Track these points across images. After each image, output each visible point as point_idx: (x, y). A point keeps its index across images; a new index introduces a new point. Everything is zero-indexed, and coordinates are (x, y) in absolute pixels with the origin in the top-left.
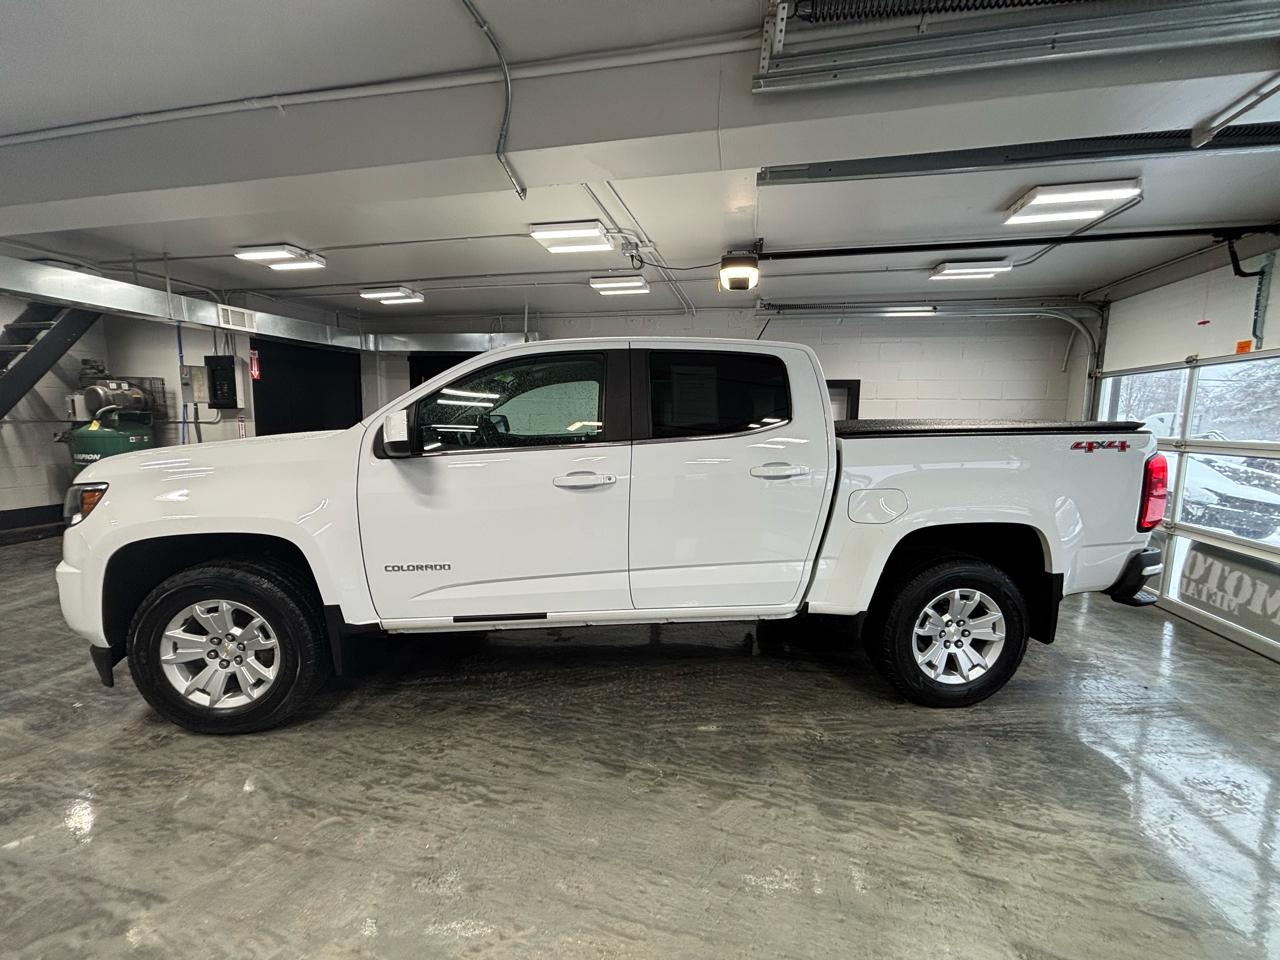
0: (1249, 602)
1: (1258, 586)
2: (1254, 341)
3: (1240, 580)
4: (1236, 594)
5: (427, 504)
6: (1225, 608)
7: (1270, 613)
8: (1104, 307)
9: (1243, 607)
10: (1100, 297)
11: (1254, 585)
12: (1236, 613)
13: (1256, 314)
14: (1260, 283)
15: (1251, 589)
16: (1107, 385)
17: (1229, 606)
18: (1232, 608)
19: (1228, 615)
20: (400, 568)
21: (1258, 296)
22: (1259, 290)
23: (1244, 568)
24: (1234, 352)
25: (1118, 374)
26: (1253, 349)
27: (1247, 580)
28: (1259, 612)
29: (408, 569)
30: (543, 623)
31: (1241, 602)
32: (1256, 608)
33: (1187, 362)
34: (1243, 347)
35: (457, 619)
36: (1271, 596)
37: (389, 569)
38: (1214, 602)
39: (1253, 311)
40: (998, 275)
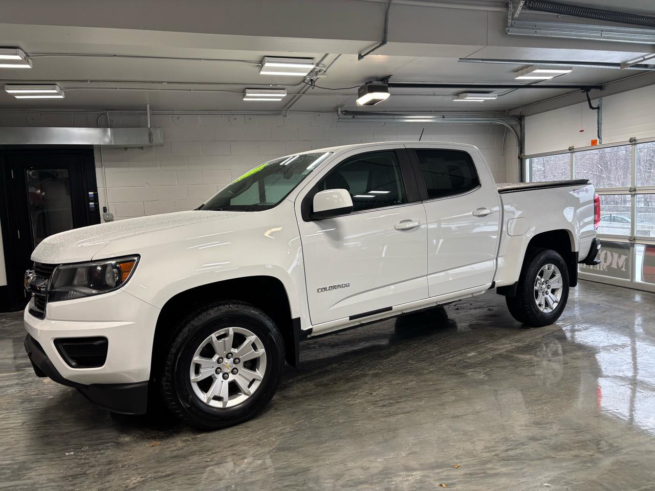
0: (611, 264)
1: (614, 255)
2: (598, 140)
3: (606, 254)
4: (605, 262)
5: (338, 247)
6: (602, 269)
7: (620, 266)
8: (521, 118)
9: (609, 267)
10: (517, 113)
11: (612, 255)
12: (606, 270)
13: (598, 127)
14: (598, 113)
15: (611, 257)
16: (527, 161)
17: (603, 268)
18: (604, 268)
19: (603, 272)
20: (325, 289)
21: (598, 118)
22: (598, 116)
23: (607, 249)
24: (590, 145)
25: (531, 157)
26: (598, 144)
27: (609, 253)
28: (616, 268)
29: (329, 289)
30: (390, 313)
31: (608, 265)
32: (614, 266)
33: (569, 150)
34: (594, 143)
35: (351, 318)
36: (620, 258)
37: (320, 290)
38: (596, 268)
39: (597, 126)
40: (485, 101)
